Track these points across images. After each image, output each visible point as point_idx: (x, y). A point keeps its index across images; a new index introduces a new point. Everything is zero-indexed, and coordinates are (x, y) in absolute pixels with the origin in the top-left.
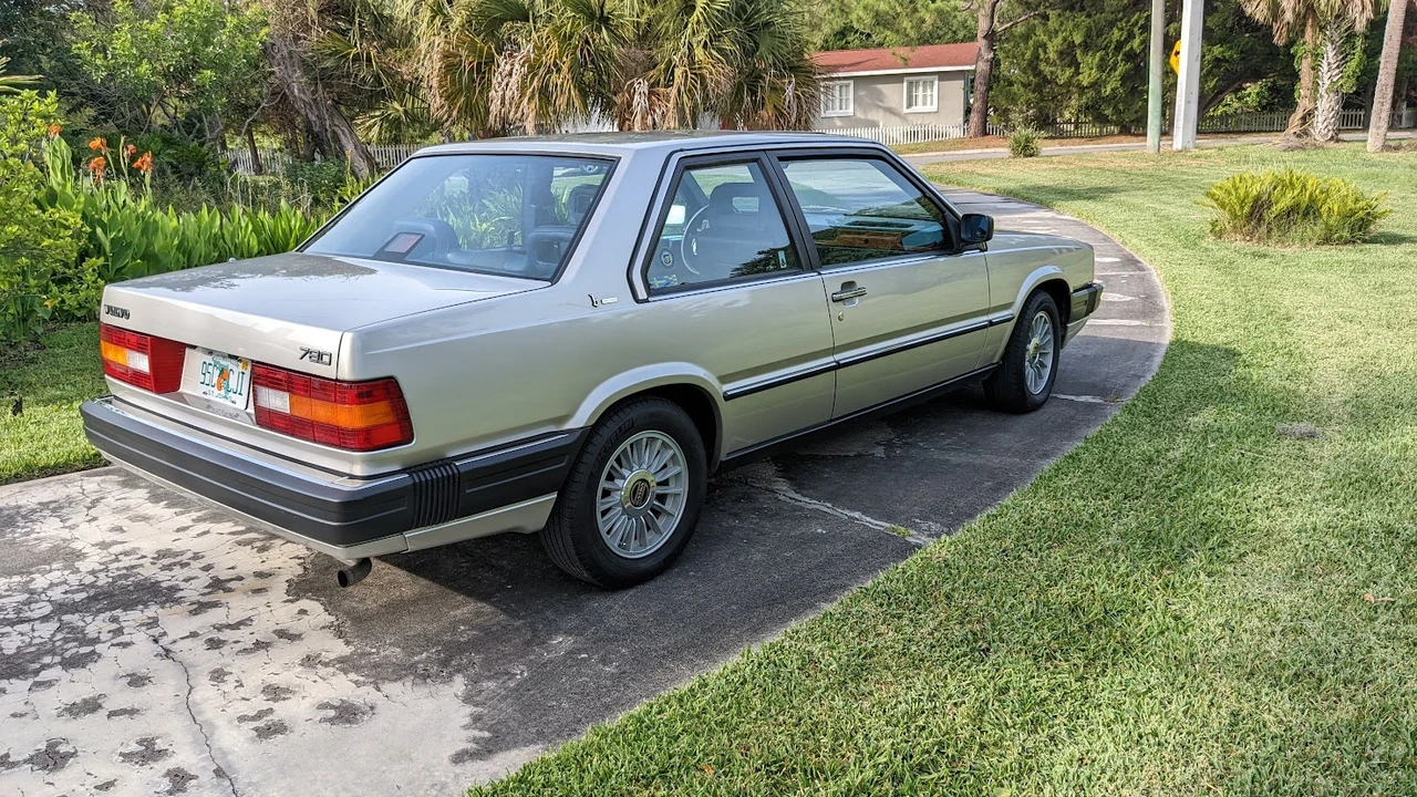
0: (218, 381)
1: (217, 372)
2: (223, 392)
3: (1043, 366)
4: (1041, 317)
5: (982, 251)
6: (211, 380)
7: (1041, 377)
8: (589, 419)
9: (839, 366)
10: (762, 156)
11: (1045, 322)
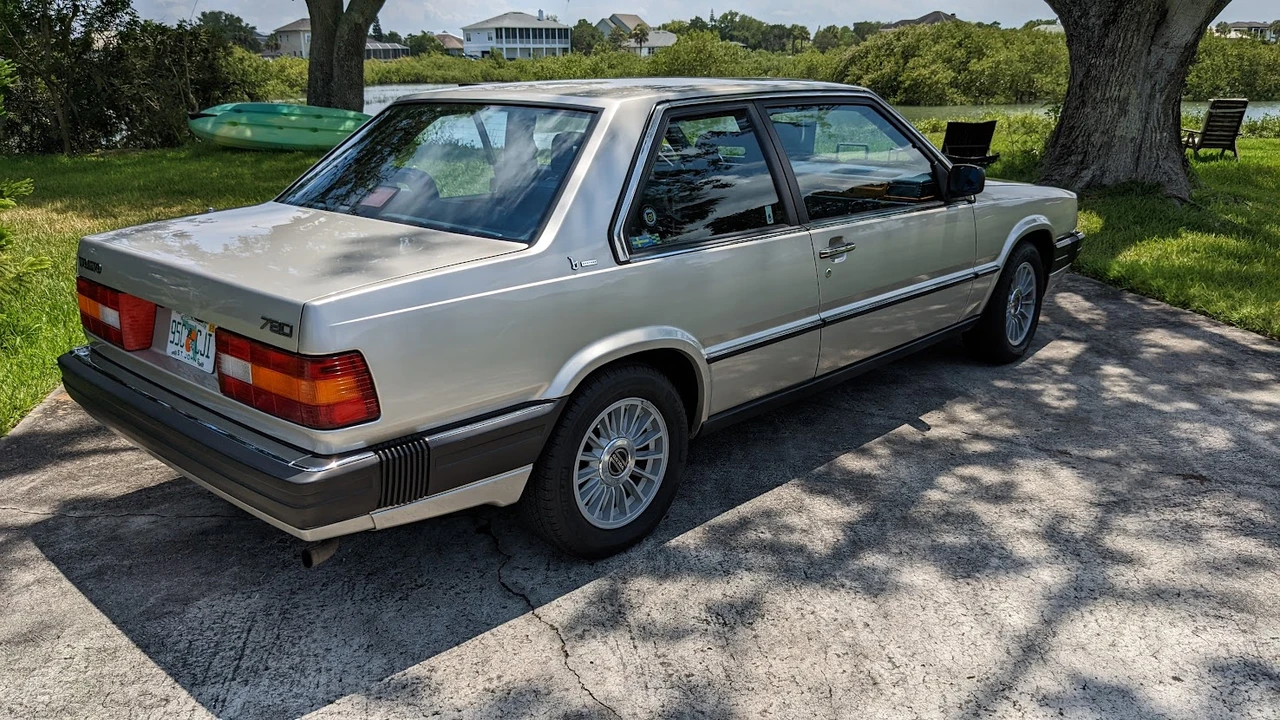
0: (187, 341)
1: (185, 332)
2: (191, 353)
3: (1024, 317)
4: (1025, 268)
5: (970, 202)
6: (180, 340)
7: (1022, 329)
8: (566, 389)
9: (825, 323)
10: (750, 106)
11: (1029, 273)
